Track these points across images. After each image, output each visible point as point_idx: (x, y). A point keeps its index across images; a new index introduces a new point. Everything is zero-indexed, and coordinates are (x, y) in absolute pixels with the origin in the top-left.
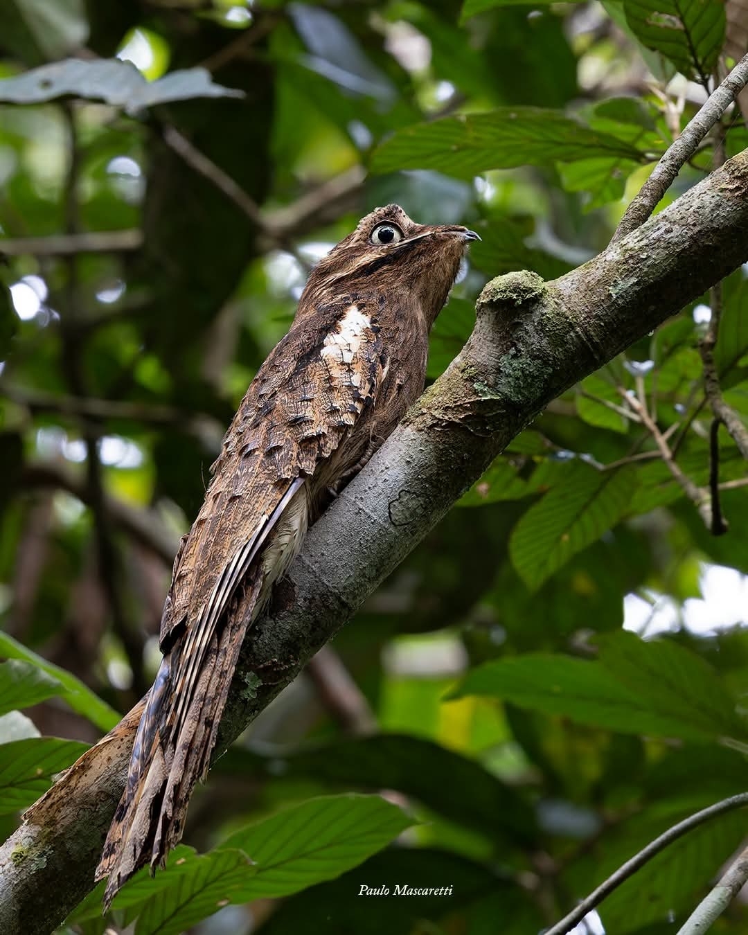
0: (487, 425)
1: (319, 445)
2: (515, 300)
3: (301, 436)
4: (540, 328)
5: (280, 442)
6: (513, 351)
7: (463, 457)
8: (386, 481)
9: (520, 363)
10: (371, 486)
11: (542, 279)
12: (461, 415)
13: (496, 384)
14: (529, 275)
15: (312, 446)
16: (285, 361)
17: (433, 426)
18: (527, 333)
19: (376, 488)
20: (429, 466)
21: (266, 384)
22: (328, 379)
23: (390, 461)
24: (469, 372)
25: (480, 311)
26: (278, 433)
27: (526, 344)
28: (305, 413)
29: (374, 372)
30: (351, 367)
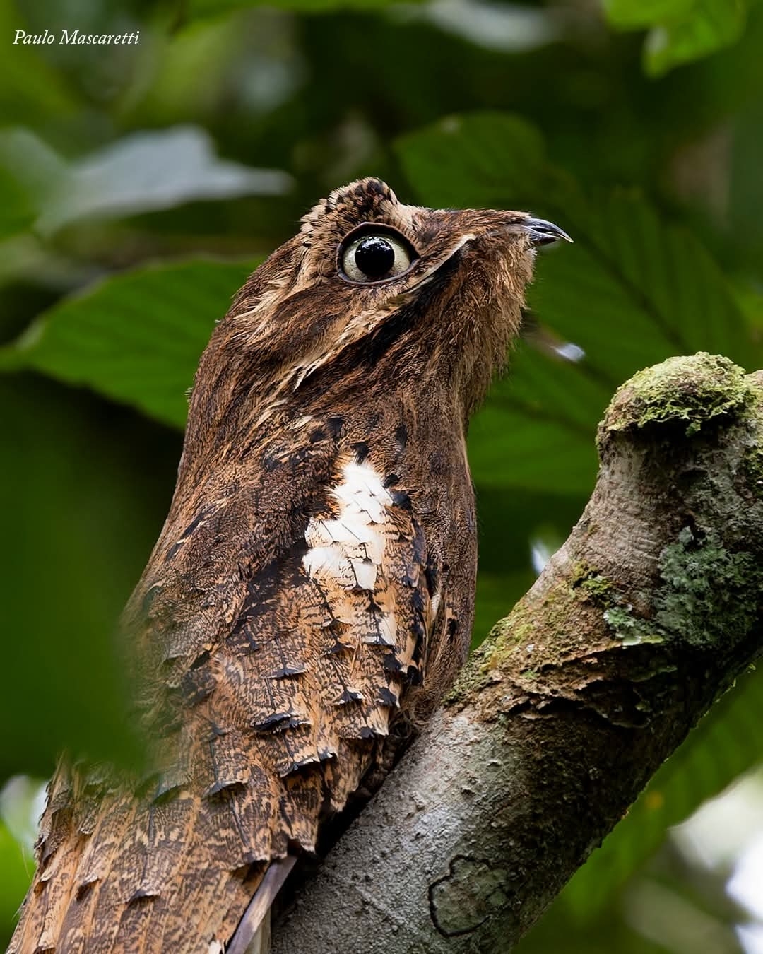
0: (638, 701)
1: (323, 782)
2: (687, 422)
3: (286, 763)
4: (743, 480)
5: (239, 774)
6: (686, 535)
7: (588, 775)
8: (418, 837)
9: (704, 561)
10: (387, 850)
11: (740, 370)
12: (578, 683)
13: (653, 610)
14: (713, 363)
15: (311, 785)
16: (220, 581)
17: (517, 710)
18: (716, 492)
19: (398, 856)
20: (513, 800)
21: (179, 634)
22: (330, 628)
23: (426, 793)
24: (591, 585)
25: (607, 448)
26: (232, 752)
27: (716, 519)
28: (291, 709)
29: (420, 610)
30: (375, 598)
